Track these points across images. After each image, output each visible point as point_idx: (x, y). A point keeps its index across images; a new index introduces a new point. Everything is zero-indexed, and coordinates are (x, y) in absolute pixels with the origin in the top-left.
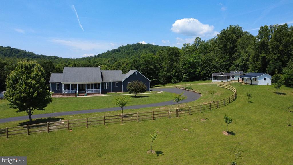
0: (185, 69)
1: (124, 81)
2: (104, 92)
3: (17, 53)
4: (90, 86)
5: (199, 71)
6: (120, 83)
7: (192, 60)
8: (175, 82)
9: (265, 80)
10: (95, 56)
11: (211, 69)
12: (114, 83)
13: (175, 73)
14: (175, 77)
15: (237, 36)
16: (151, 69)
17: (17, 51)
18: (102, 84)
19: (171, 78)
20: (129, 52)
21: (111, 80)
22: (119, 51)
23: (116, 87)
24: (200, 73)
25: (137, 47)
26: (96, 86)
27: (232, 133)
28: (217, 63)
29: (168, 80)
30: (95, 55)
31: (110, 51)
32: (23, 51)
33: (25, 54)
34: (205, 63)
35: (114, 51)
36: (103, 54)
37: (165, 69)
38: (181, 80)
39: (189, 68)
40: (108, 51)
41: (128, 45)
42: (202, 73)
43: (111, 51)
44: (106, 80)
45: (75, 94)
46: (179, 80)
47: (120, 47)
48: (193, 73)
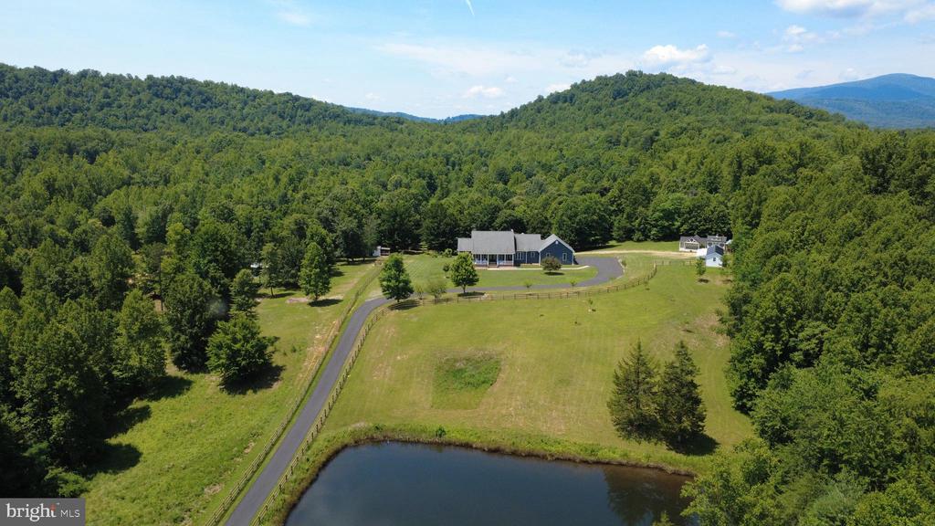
0: (656, 221)
1: (543, 252)
2: (517, 264)
3: (308, 110)
4: (502, 258)
5: (677, 224)
6: (537, 253)
7: (667, 205)
8: (639, 241)
9: (714, 260)
10: (503, 115)
11: (700, 222)
12: (529, 253)
13: (640, 225)
14: (639, 230)
15: (760, 162)
16: (593, 221)
17: (308, 105)
18: (516, 255)
19: (633, 231)
20: (600, 104)
21: (526, 250)
22: (571, 100)
23: (531, 257)
24: (679, 227)
25: (625, 86)
26: (509, 257)
27: (594, 310)
28: (713, 212)
29: (627, 236)
30: (502, 113)
31: (545, 97)
32: (320, 103)
33: (326, 111)
34: (690, 212)
35: (556, 99)
36: (524, 108)
37: (625, 216)
38: (649, 237)
39: (661, 218)
40: (540, 99)
41: (599, 78)
42: (682, 229)
43: (548, 97)
44: (521, 249)
45: (486, 266)
46: (646, 237)
47: (575, 86)
48: (668, 227)
